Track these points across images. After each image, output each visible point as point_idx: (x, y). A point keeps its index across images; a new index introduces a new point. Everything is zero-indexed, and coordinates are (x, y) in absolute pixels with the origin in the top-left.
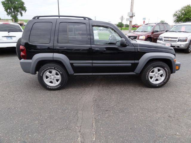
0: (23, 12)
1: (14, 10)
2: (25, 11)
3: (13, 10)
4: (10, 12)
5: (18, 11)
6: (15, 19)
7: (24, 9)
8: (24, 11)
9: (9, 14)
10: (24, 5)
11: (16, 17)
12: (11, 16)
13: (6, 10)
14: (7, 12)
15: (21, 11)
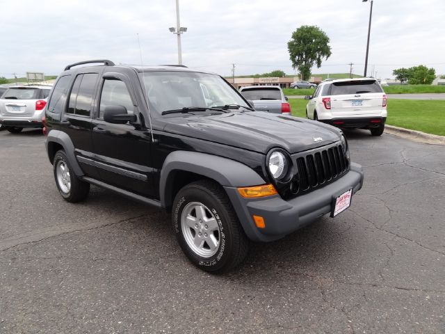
0: (323, 59)
1: (306, 57)
2: (328, 56)
3: (304, 56)
4: (298, 60)
5: (314, 58)
6: (305, 74)
7: (327, 52)
8: (325, 57)
9: (296, 64)
10: (328, 44)
11: (309, 70)
12: (299, 69)
13: (293, 58)
14: (293, 60)
15: (320, 56)
